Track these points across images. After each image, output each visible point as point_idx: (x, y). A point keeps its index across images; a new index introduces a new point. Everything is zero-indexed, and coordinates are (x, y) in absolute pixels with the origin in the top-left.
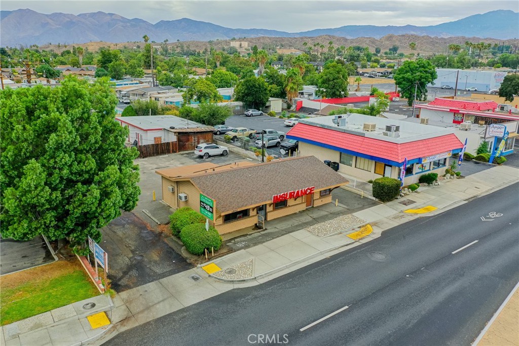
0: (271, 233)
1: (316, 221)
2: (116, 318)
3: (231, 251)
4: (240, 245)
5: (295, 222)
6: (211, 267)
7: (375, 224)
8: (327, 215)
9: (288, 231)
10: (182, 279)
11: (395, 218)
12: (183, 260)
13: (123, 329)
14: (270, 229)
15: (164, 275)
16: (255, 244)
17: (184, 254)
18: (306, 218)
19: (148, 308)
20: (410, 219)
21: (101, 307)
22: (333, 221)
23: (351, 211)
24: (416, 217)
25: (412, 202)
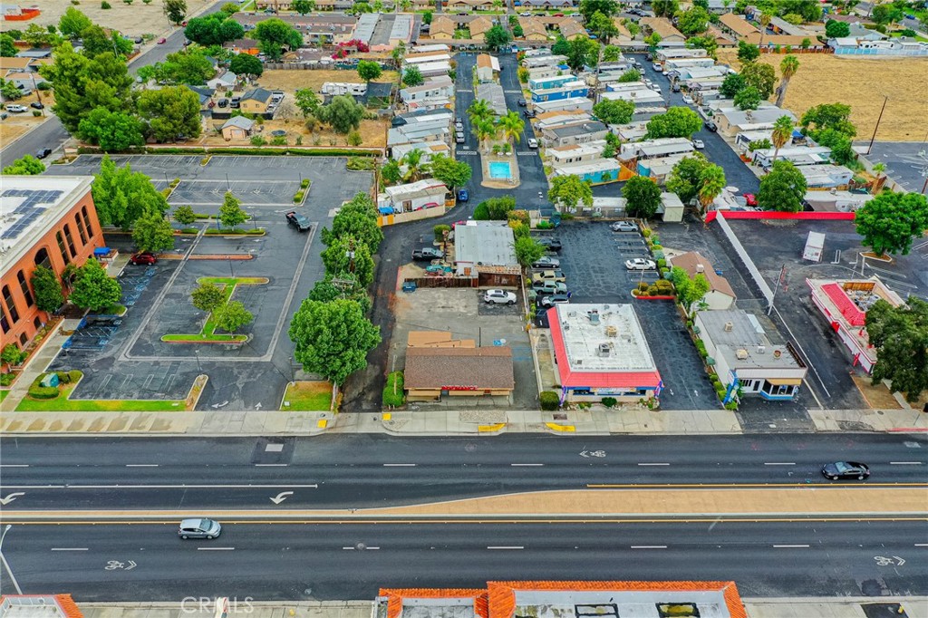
0: (439, 406)
1: (478, 407)
2: (329, 426)
3: (406, 409)
4: (413, 408)
5: (463, 402)
6: (386, 416)
7: (508, 425)
8: (489, 406)
9: (450, 409)
10: (370, 416)
11: (530, 426)
12: (380, 405)
13: (327, 432)
14: (443, 403)
15: (364, 411)
16: (422, 411)
17: (384, 402)
18: (473, 403)
19: (343, 426)
20: (540, 430)
21: (326, 418)
22: (485, 412)
23: (510, 408)
24: (547, 431)
25: (565, 418)
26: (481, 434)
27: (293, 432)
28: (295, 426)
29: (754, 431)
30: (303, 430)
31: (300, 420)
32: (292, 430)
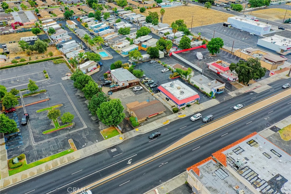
0: (148, 122)
1: (158, 118)
2: (123, 138)
3: (141, 126)
4: (142, 125)
5: (153, 119)
6: (137, 130)
7: (170, 120)
8: (161, 117)
9: (152, 121)
10: (132, 131)
11: (175, 118)
12: (132, 127)
13: (125, 140)
14: (149, 121)
15: (129, 131)
16: (145, 125)
17: (132, 126)
18: (156, 118)
19: (127, 137)
20: (178, 118)
21: (121, 136)
22: (161, 119)
23: (166, 116)
24: (180, 118)
25: (181, 113)
26: (165, 125)
27: (115, 144)
28: (114, 142)
29: (222, 102)
30: (117, 142)
31: (113, 140)
32: (114, 143)
